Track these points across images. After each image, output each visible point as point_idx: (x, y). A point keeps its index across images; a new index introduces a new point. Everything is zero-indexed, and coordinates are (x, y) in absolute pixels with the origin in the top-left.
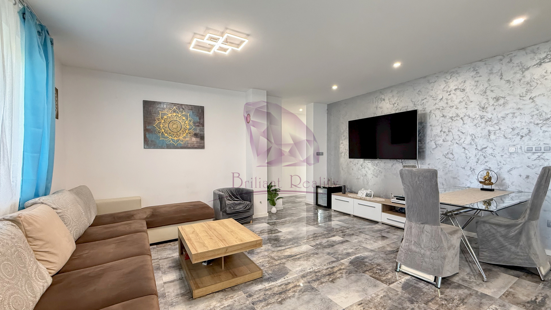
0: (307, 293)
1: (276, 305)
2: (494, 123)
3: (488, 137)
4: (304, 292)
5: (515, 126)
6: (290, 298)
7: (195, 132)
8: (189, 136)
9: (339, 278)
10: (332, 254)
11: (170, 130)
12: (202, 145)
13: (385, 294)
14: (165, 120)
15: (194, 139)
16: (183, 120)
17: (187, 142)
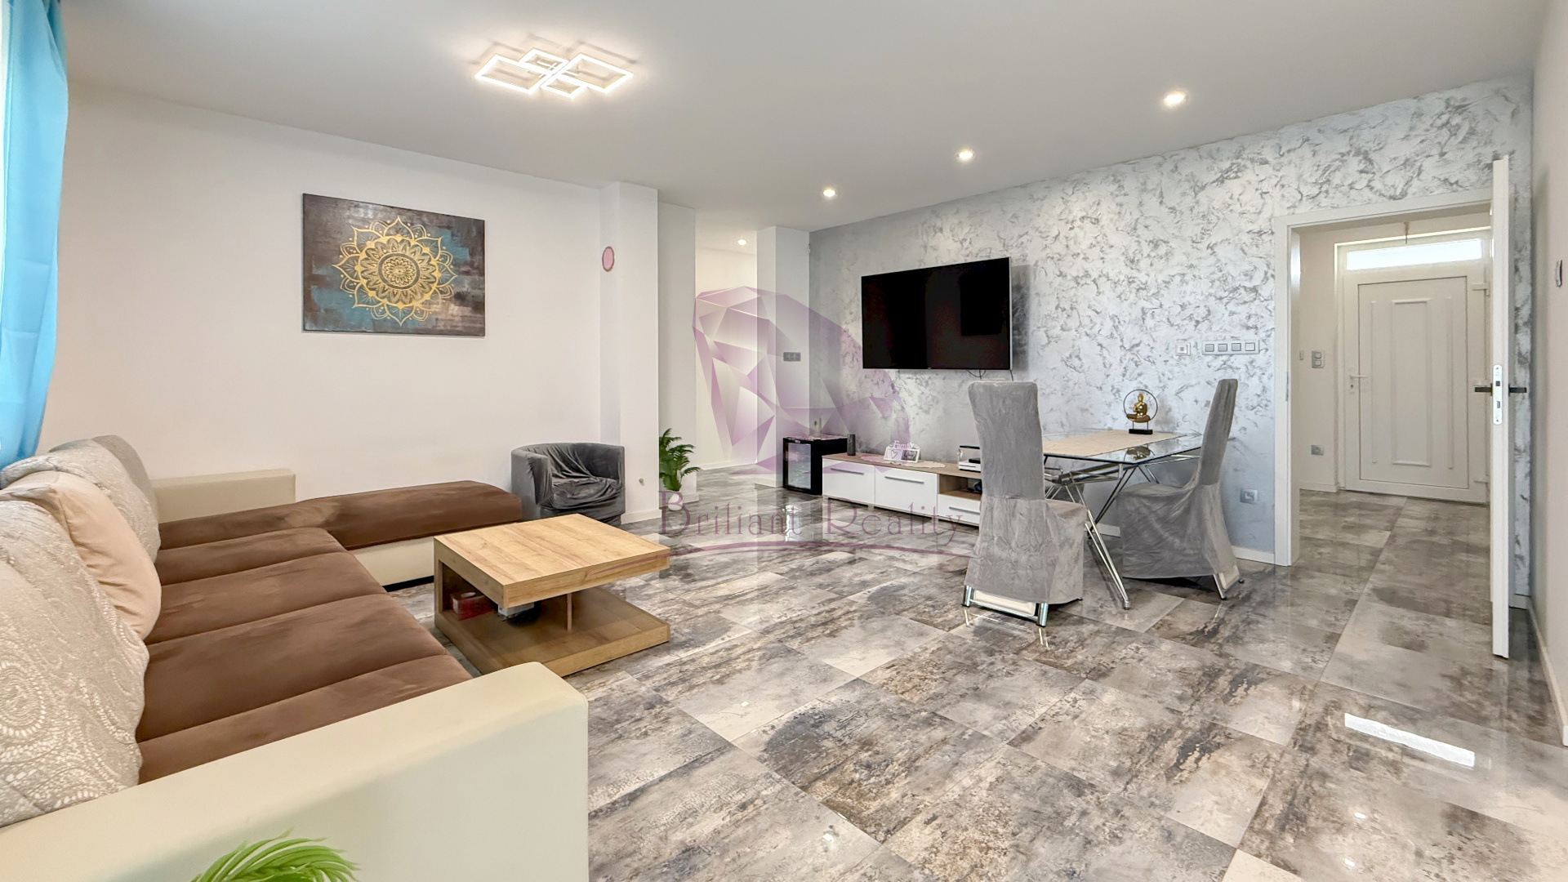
0: (776, 659)
1: (711, 686)
2: (1151, 293)
3: (1141, 322)
4: (771, 658)
5: (1185, 301)
6: (740, 671)
7: (459, 290)
8: (440, 301)
9: (845, 627)
10: (828, 585)
11: (385, 281)
12: (478, 325)
13: (940, 645)
14: (371, 252)
15: (455, 309)
16: (424, 254)
17: (434, 317)
